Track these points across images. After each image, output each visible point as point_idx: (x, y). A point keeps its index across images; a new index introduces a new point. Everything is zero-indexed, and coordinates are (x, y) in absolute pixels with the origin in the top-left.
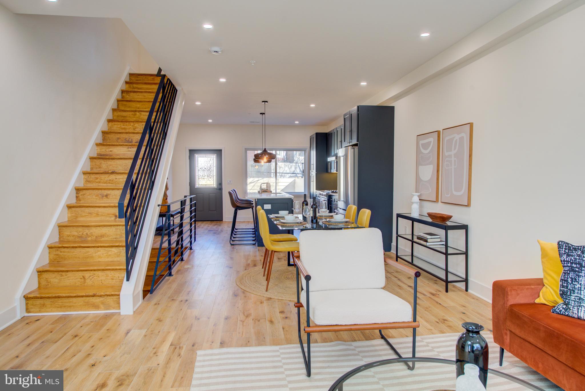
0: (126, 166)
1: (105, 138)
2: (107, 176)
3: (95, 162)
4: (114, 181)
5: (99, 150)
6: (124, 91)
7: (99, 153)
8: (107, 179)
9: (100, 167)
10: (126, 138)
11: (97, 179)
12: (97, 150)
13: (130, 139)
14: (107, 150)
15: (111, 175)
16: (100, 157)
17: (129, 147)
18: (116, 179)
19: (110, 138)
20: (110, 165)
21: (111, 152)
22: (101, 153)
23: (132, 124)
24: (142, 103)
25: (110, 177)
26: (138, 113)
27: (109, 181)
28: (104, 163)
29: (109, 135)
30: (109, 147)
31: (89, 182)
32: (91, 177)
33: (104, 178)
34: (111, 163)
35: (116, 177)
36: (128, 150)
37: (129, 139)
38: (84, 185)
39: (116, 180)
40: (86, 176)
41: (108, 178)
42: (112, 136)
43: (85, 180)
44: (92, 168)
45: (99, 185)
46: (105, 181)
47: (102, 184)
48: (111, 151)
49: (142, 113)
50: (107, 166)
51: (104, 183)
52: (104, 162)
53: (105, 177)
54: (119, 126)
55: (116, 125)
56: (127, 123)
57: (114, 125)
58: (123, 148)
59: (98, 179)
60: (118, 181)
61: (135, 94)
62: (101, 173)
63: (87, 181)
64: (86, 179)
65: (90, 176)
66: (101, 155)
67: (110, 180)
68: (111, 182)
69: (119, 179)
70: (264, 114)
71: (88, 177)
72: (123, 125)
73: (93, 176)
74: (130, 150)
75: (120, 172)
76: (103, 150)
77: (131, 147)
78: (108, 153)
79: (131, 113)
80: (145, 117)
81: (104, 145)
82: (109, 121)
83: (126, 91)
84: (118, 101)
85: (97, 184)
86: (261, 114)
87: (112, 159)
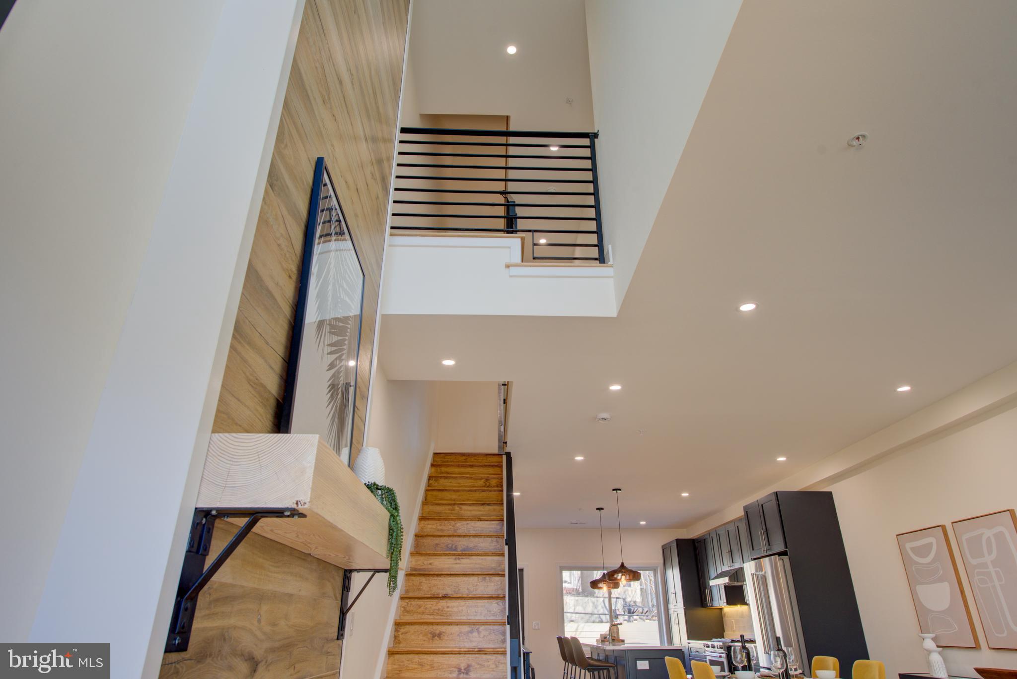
0: (457, 587)
1: (418, 544)
2: (434, 602)
3: (413, 581)
4: (445, 611)
5: (414, 563)
6: (432, 477)
7: (413, 566)
8: (435, 608)
9: (419, 589)
10: (449, 544)
11: (420, 607)
12: (411, 562)
13: (454, 546)
14: (425, 562)
15: (441, 601)
16: (414, 572)
17: (457, 557)
18: (448, 607)
19: (425, 544)
20: (434, 586)
21: (430, 566)
22: (416, 567)
23: (453, 523)
24: (459, 493)
25: (440, 604)
26: (457, 508)
27: (437, 611)
28: (426, 582)
29: (424, 540)
30: (428, 558)
31: (408, 612)
32: (411, 604)
33: (431, 606)
34: (435, 582)
35: (448, 605)
36: (455, 562)
37: (453, 545)
38: (400, 617)
39: (448, 609)
40: (404, 603)
41: (436, 606)
42: (428, 541)
43: (402, 609)
44: (407, 590)
45: (422, 617)
46: (432, 611)
47: (426, 617)
48: (430, 564)
49: (464, 507)
50: (430, 588)
51: (430, 615)
52: (426, 580)
53: (432, 605)
54: (434, 527)
55: (430, 524)
56: (446, 522)
57: (428, 524)
58: (449, 558)
59: (422, 608)
60: (451, 611)
61: (446, 480)
62: (428, 598)
63: (406, 611)
64: (404, 607)
65: (410, 603)
66: (415, 569)
67: (439, 610)
68: (440, 612)
69: (452, 607)
70: (602, 509)
71: (408, 603)
72: (441, 525)
73: (414, 602)
74: (458, 561)
75: (455, 595)
76: (420, 563)
77: (460, 557)
78: (426, 567)
79: (447, 507)
80: (468, 514)
81: (421, 555)
82: (422, 519)
83: (435, 477)
84: (427, 490)
85: (419, 616)
86: (597, 509)
87: (438, 575)
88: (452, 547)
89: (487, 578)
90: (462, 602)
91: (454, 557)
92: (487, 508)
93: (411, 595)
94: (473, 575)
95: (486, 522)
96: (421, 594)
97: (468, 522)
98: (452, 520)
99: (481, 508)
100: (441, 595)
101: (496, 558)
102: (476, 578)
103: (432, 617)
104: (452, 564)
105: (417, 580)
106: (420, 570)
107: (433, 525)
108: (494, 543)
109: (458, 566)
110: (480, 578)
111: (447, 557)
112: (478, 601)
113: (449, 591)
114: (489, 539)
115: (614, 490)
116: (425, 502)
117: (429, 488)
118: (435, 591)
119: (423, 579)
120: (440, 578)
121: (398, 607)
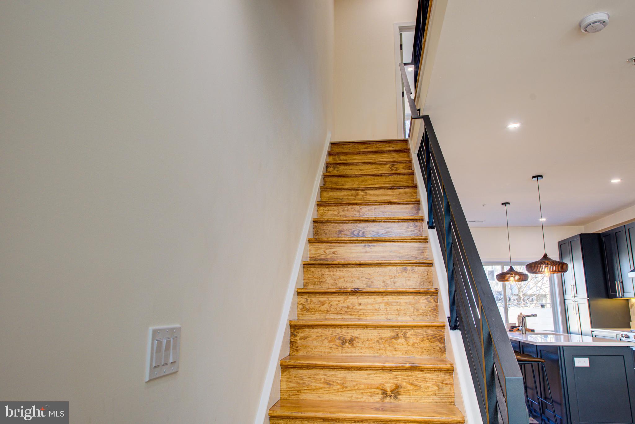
0: (369, 279)
1: (317, 231)
2: (341, 298)
3: (313, 272)
4: (356, 309)
5: (313, 252)
6: (331, 164)
7: (312, 256)
8: (343, 305)
9: (321, 282)
10: (354, 231)
11: (323, 304)
12: (310, 251)
13: (361, 232)
14: (327, 251)
15: (350, 297)
16: (314, 262)
17: (367, 244)
18: (360, 304)
19: (326, 231)
20: (340, 278)
21: (333, 255)
22: (317, 256)
23: (357, 208)
24: (362, 179)
25: (348, 300)
26: (361, 193)
27: (346, 310)
28: (329, 273)
29: (325, 227)
30: (330, 246)
31: (308, 310)
32: (311, 301)
33: (338, 303)
34: (341, 274)
35: (360, 301)
36: (364, 250)
37: (359, 232)
38: (298, 316)
39: (361, 307)
40: (302, 300)
41: (344, 302)
42: (330, 227)
43: (301, 307)
44: (306, 283)
45: (327, 317)
46: (338, 309)
47: (332, 316)
48: (334, 253)
49: (369, 192)
50: (335, 280)
51: (337, 314)
52: (329, 271)
53: (339, 301)
54: (336, 213)
55: (331, 211)
56: (350, 207)
57: (329, 210)
58: (356, 246)
59: (326, 305)
60: (364, 309)
61: (346, 167)
62: (332, 293)
63: (305, 309)
64: (302, 304)
65: (309, 299)
66: (315, 259)
67: (348, 307)
68: (349, 310)
69: (366, 304)
70: (509, 203)
71: (307, 300)
72: (343, 211)
73: (315, 299)
74: (368, 249)
75: (368, 290)
76: (321, 251)
77: (370, 244)
78: (328, 256)
79: (350, 193)
80: (375, 198)
81: (322, 242)
82: (320, 204)
83: (333, 164)
84: (325, 177)
85: (323, 316)
86: (503, 204)
87: (345, 265)
88: (358, 234)
89: (409, 268)
90: (379, 299)
91: (363, 244)
92: (397, 191)
93: (311, 289)
94: (390, 264)
95: (398, 206)
96: (324, 288)
97: (376, 206)
98: (356, 204)
99: (390, 192)
100: (349, 290)
101: (417, 245)
102: (393, 269)
103: (339, 316)
104: (361, 252)
105: (317, 271)
106: (321, 260)
107: (334, 211)
108: (412, 228)
109: (368, 254)
110: (400, 268)
111: (354, 244)
112: (401, 297)
113: (359, 285)
114: (405, 224)
115: (533, 177)
116: (323, 189)
117: (328, 174)
118: (341, 284)
119: (325, 270)
120: (346, 269)
121: (293, 304)
